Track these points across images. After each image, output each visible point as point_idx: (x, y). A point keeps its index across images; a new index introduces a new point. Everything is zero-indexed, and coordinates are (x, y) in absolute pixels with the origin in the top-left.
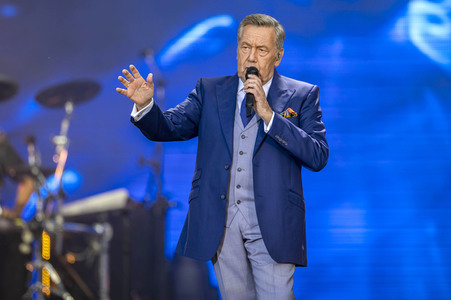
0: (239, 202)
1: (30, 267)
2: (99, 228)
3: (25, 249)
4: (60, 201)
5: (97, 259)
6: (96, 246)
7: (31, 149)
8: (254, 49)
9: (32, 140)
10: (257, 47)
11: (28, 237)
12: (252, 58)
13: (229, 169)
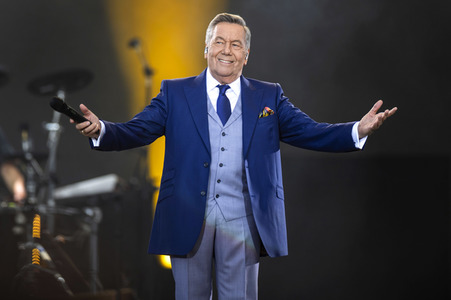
0: (217, 196)
1: (22, 247)
2: (89, 212)
3: (18, 230)
4: (52, 186)
5: (87, 239)
6: (87, 228)
7: (25, 135)
8: (228, 44)
9: (25, 127)
10: (231, 42)
11: (21, 219)
12: (227, 51)
13: (208, 167)
